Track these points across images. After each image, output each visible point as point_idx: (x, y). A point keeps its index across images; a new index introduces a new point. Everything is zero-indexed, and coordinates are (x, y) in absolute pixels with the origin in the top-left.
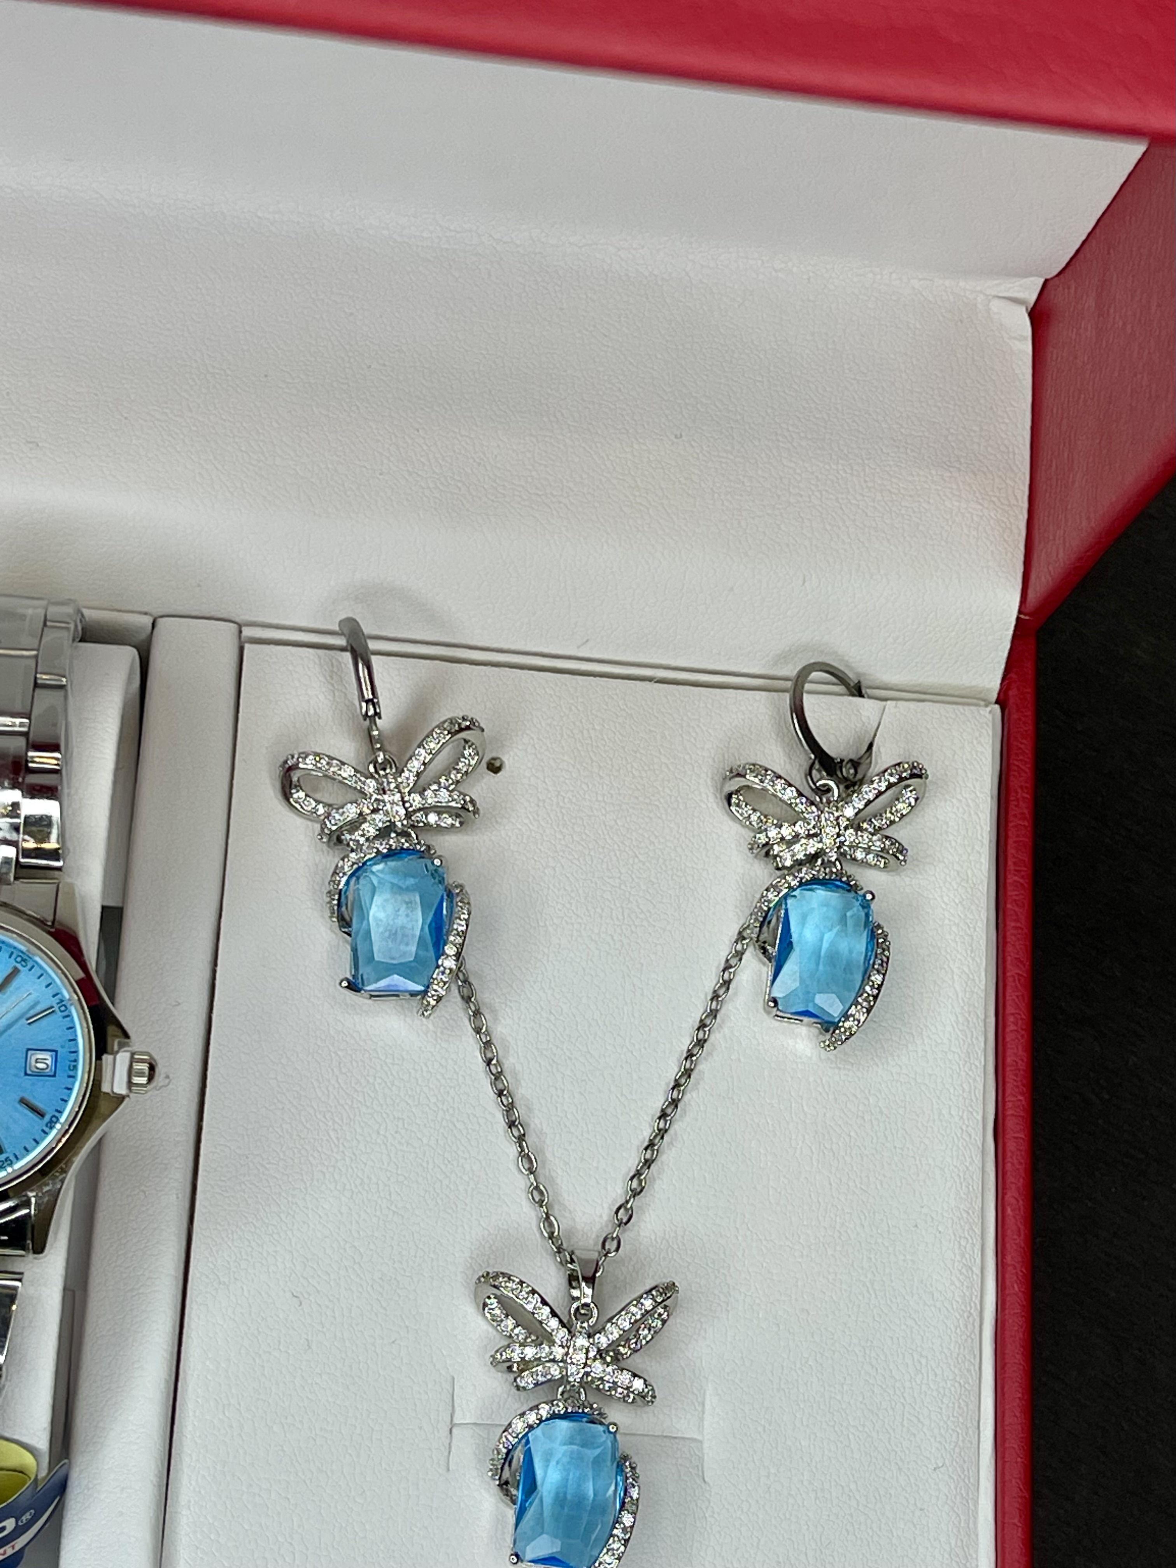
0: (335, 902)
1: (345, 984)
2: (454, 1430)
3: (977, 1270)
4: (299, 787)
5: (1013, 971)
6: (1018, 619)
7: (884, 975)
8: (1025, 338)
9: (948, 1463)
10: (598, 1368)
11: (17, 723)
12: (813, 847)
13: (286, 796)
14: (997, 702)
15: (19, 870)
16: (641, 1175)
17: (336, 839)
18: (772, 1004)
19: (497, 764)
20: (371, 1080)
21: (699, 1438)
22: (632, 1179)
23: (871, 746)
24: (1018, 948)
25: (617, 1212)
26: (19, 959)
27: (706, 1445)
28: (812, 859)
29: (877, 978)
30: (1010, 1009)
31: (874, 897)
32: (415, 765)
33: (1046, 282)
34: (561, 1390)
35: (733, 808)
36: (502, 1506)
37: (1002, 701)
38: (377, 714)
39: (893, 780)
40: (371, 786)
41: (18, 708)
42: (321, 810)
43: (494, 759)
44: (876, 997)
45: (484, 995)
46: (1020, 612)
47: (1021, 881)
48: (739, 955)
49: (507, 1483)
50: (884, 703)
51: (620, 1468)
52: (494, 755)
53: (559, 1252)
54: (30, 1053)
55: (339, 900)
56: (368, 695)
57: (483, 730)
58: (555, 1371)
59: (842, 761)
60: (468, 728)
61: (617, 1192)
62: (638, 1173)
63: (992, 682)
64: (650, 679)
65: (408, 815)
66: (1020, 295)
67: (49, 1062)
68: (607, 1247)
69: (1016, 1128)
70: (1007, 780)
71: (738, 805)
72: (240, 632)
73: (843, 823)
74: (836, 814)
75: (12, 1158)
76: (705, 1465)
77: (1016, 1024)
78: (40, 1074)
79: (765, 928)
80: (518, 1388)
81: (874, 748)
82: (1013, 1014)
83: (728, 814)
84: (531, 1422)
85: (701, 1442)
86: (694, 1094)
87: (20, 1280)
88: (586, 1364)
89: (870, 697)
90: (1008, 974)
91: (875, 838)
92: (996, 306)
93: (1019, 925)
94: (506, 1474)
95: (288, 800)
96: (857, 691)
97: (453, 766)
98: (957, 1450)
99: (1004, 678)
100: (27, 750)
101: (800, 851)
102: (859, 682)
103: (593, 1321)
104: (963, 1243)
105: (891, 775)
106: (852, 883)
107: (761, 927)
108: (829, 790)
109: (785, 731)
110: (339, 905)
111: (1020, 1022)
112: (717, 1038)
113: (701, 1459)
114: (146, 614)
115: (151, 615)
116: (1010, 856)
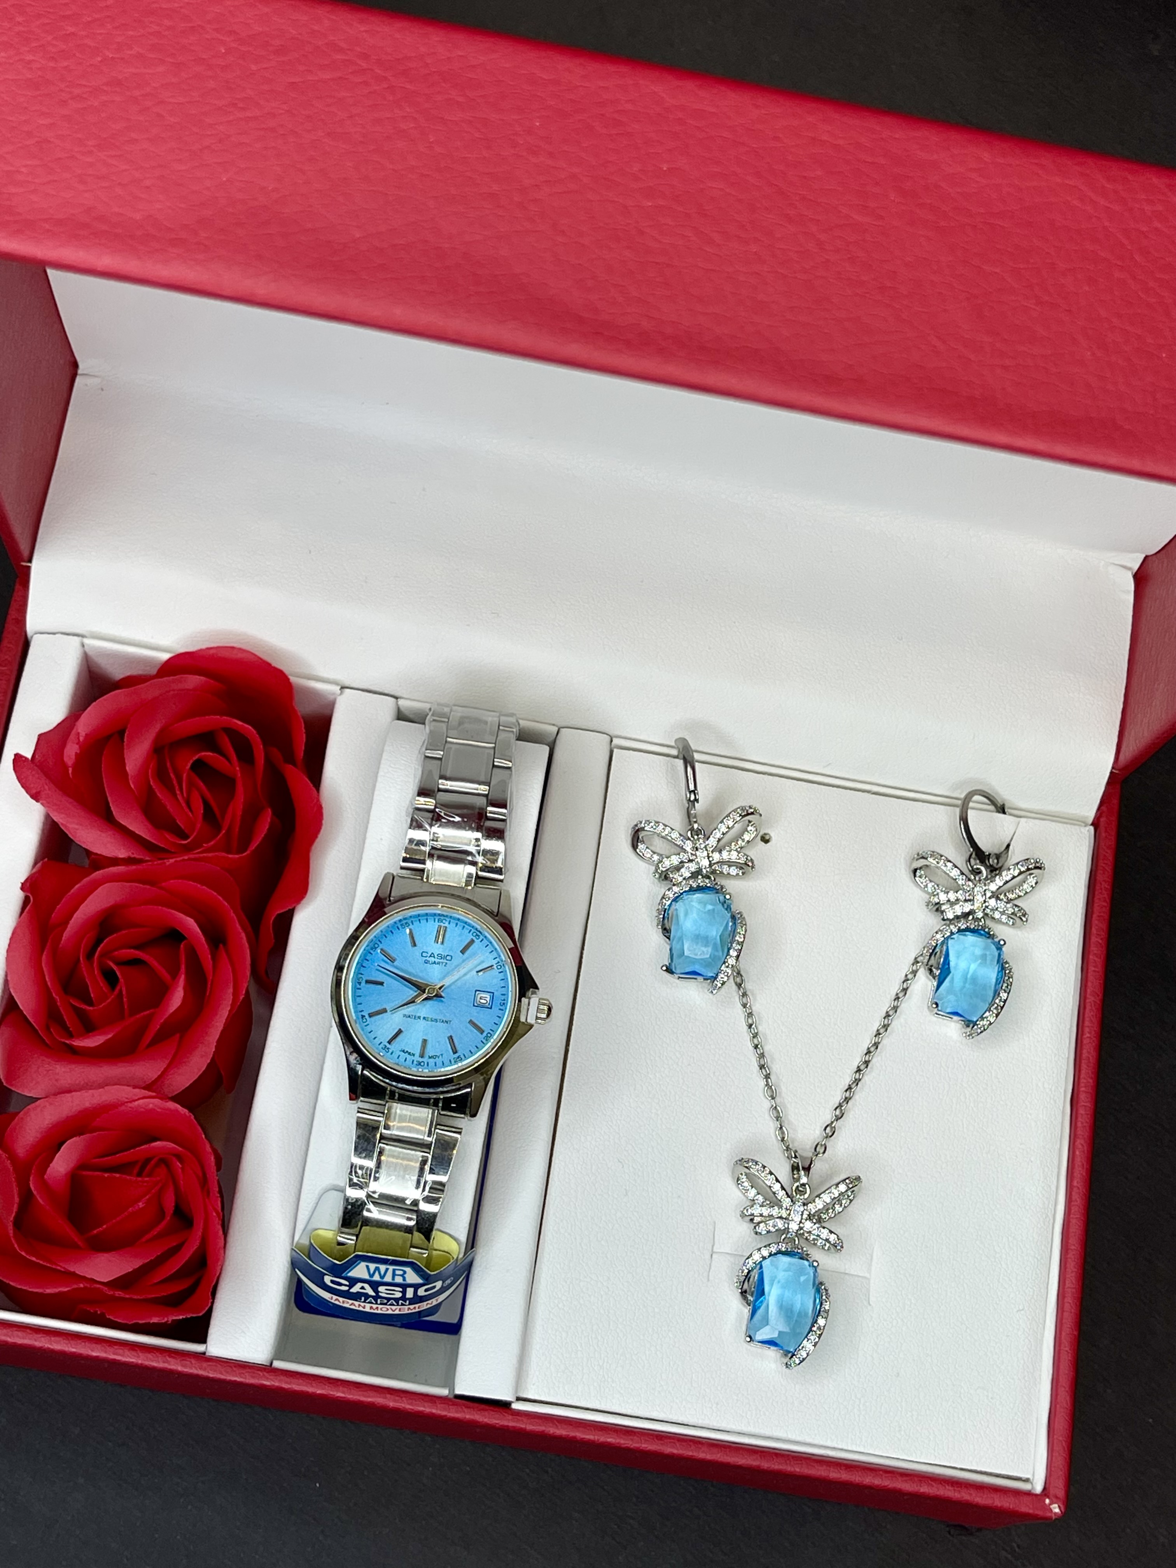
0: (662, 916)
1: (664, 968)
2: (714, 1256)
3: (1054, 1189)
4: (643, 842)
5: (1090, 999)
6: (1111, 773)
7: (1008, 993)
8: (1129, 592)
9: (1026, 1309)
10: (808, 1225)
11: (483, 789)
12: (967, 908)
13: (635, 847)
14: (1092, 824)
15: (478, 880)
16: (842, 1106)
17: (665, 877)
18: (934, 1006)
19: (767, 837)
20: (675, 1030)
21: (867, 1275)
22: (836, 1109)
23: (1008, 846)
24: (1095, 983)
25: (825, 1129)
26: (475, 934)
27: (872, 1281)
28: (966, 915)
29: (1004, 995)
30: (1087, 1023)
31: (1005, 944)
32: (718, 835)
33: (1146, 557)
34: (783, 1237)
35: (917, 879)
36: (741, 1307)
37: (1095, 824)
38: (696, 800)
39: (1023, 869)
40: (688, 845)
41: (482, 779)
42: (656, 858)
43: (765, 834)
44: (1002, 1008)
45: (748, 985)
46: (1113, 768)
47: (1100, 941)
48: (914, 973)
49: (746, 1292)
50: (1019, 819)
51: (818, 1290)
52: (766, 832)
53: (787, 1150)
54: (477, 992)
55: (664, 915)
56: (692, 787)
57: (761, 815)
58: (780, 1224)
59: (990, 855)
60: (752, 813)
61: (827, 1116)
62: (840, 1105)
63: (1090, 813)
64: (868, 792)
65: (710, 865)
66: (1129, 565)
67: (488, 1000)
68: (818, 1150)
69: (1085, 1100)
70: (1095, 875)
71: (920, 877)
72: (611, 741)
73: (989, 894)
74: (984, 888)
75: (462, 1056)
76: (871, 1294)
77: (1090, 1033)
78: (482, 1006)
79: (933, 957)
80: (756, 1233)
81: (1011, 847)
82: (1088, 1027)
83: (913, 882)
84: (764, 1255)
85: (869, 1279)
86: (879, 1058)
87: (460, 1133)
88: (801, 1222)
89: (1010, 814)
90: (1088, 1001)
91: (1008, 906)
92: (1111, 569)
93: (1096, 969)
94: (746, 1286)
95: (636, 851)
96: (1002, 810)
97: (740, 836)
98: (1033, 1301)
99: (1099, 809)
100: (487, 806)
101: (958, 910)
102: (1004, 805)
103: (806, 1196)
104: (1046, 1169)
105: (1022, 866)
106: (992, 933)
107: (930, 956)
108: (980, 872)
109: (954, 832)
110: (664, 918)
111: (1093, 1033)
112: (897, 1023)
113: (868, 1290)
114: (554, 725)
115: (557, 726)
116: (1094, 926)
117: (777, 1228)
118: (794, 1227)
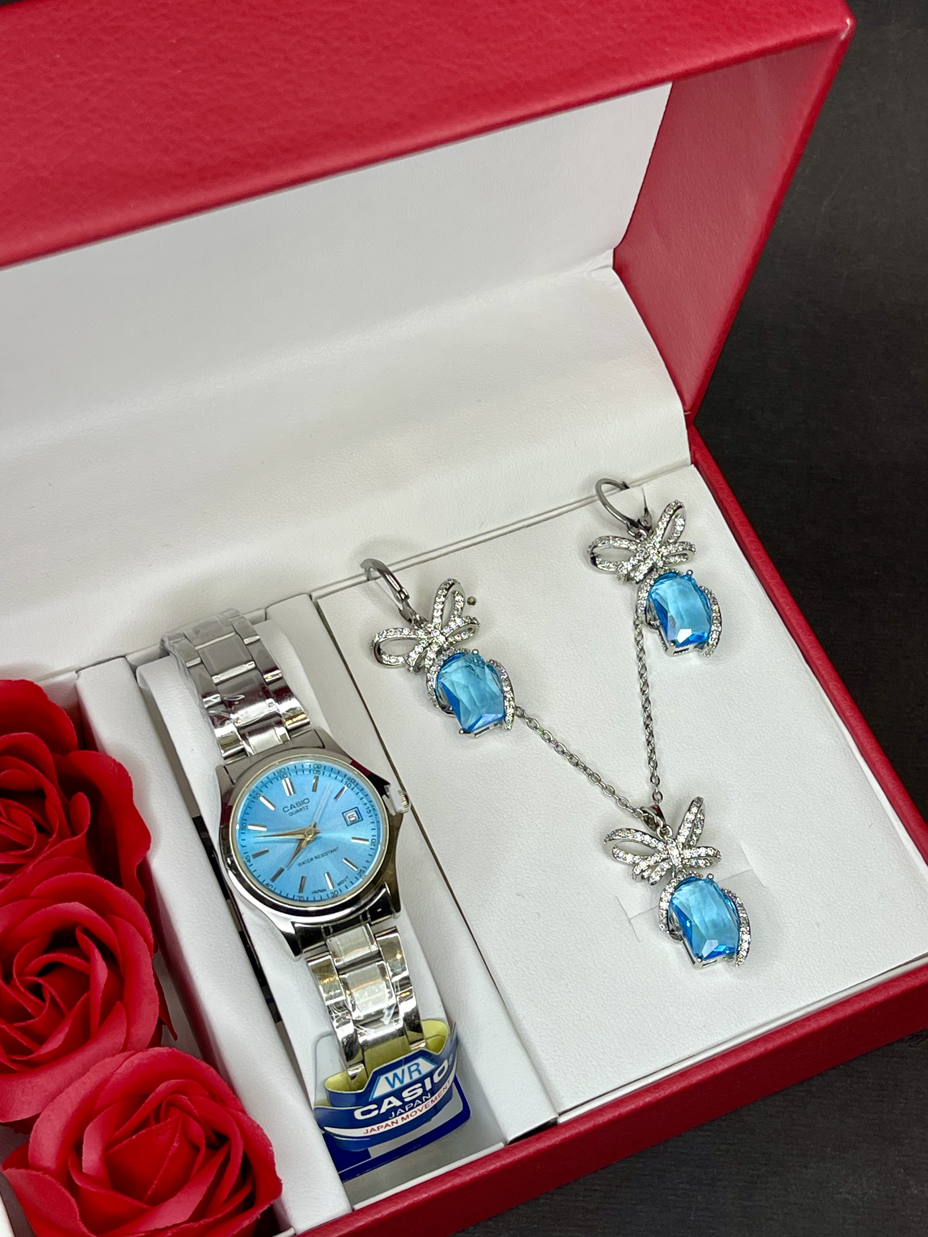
0: (435, 697)
1: (462, 732)
2: (632, 922)
3: (836, 727)
4: (385, 653)
5: (772, 582)
6: (685, 416)
7: (717, 604)
8: (616, 283)
9: (874, 822)
11: (251, 666)
12: (649, 564)
13: (380, 661)
14: (692, 463)
15: (291, 733)
16: (652, 758)
17: (419, 668)
18: (672, 644)
19: (472, 600)
20: (497, 776)
21: (750, 868)
22: (649, 763)
23: (646, 510)
24: (769, 571)
25: (651, 781)
26: (315, 772)
27: (755, 870)
28: (651, 570)
29: (715, 607)
30: (781, 600)
31: (692, 572)
32: (437, 614)
33: (615, 250)
34: (673, 874)
35: (599, 566)
36: (675, 946)
37: (695, 462)
38: (407, 597)
39: (671, 513)
40: (421, 633)
41: (245, 659)
42: (401, 659)
43: (469, 599)
44: (720, 616)
45: (529, 712)
46: (685, 411)
47: (753, 539)
48: (640, 633)
49: (673, 930)
50: (641, 486)
51: (724, 896)
52: (469, 597)
53: (634, 812)
54: (344, 814)
55: (436, 695)
56: (398, 588)
57: (459, 583)
59: (639, 521)
60: (453, 584)
61: (646, 772)
62: (650, 759)
63: (687, 455)
64: (523, 527)
65: (447, 639)
66: (605, 264)
67: (356, 815)
68: (656, 799)
69: (815, 653)
70: (718, 497)
71: (600, 563)
72: (311, 597)
73: (658, 546)
74: (652, 543)
75: (363, 869)
76: (760, 879)
77: (788, 605)
78: (354, 822)
79: (647, 613)
81: (649, 509)
82: (784, 602)
83: (598, 571)
84: (671, 892)
85: (752, 870)
86: (656, 710)
87: (395, 931)
88: (680, 854)
89: (633, 487)
90: (771, 585)
91: (677, 545)
92: (594, 275)
93: (763, 559)
94: (671, 927)
95: (382, 663)
96: (626, 487)
97: (453, 608)
98: (874, 814)
99: (690, 450)
100: (262, 675)
101: (644, 569)
102: (624, 482)
103: (671, 833)
104: (822, 717)
105: (669, 511)
106: (677, 572)
107: (645, 613)
108: (641, 535)
109: (602, 521)
110: (437, 697)
111: (790, 604)
112: (651, 678)
113: (757, 878)
114: (259, 609)
115: (262, 608)
116: (740, 531)
117: (665, 869)
118: (676, 862)
